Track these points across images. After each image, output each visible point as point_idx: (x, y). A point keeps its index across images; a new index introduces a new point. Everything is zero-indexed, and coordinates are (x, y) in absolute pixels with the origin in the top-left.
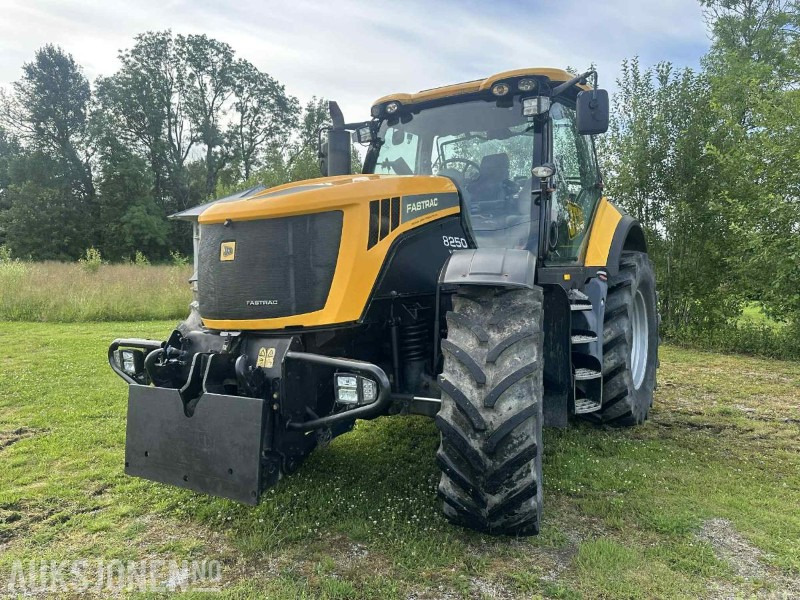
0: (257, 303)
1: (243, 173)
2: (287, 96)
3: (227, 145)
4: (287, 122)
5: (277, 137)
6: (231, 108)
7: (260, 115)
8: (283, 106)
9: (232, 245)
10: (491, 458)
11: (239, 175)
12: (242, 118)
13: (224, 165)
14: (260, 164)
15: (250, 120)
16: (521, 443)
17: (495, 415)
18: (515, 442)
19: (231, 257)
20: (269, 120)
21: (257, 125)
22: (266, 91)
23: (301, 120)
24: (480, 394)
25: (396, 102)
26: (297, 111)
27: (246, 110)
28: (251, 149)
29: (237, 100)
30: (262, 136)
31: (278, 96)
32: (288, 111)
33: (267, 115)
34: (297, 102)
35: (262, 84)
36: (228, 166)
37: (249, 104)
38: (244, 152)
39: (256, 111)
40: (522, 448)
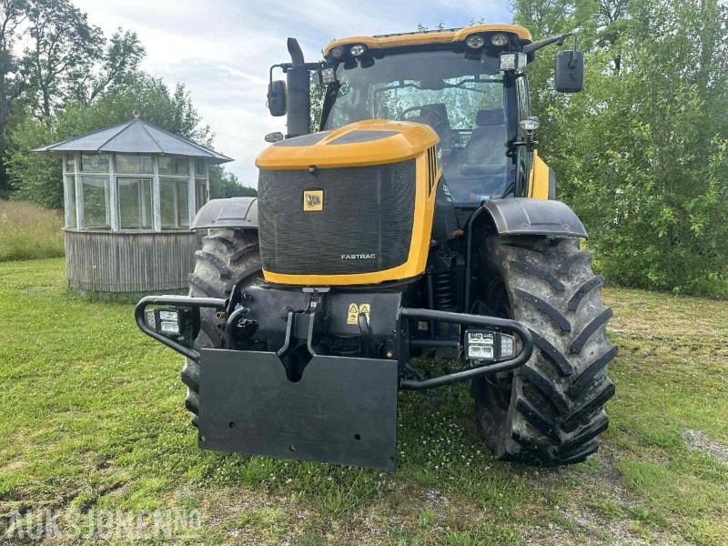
0: (353, 257)
1: (41, 102)
2: (90, 25)
3: (22, 72)
4: (90, 52)
5: (78, 67)
6: (25, 32)
7: (58, 43)
8: (84, 34)
9: (320, 194)
10: (573, 401)
11: (36, 105)
12: (38, 45)
13: (20, 92)
14: (61, 94)
15: (48, 47)
16: (600, 384)
17: (579, 360)
18: (596, 383)
19: (319, 207)
20: (69, 49)
21: (55, 53)
22: (65, 19)
23: (106, 52)
24: (563, 341)
25: (364, 45)
26: (102, 41)
27: (43, 36)
28: (50, 78)
29: (32, 25)
30: (63, 65)
31: (79, 24)
32: (92, 40)
33: (67, 44)
34: (102, 33)
35: (60, 10)
36: (24, 94)
37: (46, 30)
38: (42, 81)
39: (54, 39)
40: (601, 388)
